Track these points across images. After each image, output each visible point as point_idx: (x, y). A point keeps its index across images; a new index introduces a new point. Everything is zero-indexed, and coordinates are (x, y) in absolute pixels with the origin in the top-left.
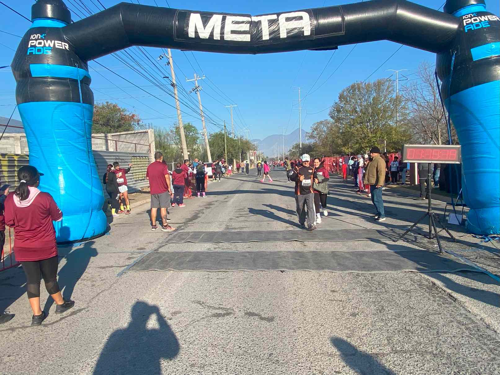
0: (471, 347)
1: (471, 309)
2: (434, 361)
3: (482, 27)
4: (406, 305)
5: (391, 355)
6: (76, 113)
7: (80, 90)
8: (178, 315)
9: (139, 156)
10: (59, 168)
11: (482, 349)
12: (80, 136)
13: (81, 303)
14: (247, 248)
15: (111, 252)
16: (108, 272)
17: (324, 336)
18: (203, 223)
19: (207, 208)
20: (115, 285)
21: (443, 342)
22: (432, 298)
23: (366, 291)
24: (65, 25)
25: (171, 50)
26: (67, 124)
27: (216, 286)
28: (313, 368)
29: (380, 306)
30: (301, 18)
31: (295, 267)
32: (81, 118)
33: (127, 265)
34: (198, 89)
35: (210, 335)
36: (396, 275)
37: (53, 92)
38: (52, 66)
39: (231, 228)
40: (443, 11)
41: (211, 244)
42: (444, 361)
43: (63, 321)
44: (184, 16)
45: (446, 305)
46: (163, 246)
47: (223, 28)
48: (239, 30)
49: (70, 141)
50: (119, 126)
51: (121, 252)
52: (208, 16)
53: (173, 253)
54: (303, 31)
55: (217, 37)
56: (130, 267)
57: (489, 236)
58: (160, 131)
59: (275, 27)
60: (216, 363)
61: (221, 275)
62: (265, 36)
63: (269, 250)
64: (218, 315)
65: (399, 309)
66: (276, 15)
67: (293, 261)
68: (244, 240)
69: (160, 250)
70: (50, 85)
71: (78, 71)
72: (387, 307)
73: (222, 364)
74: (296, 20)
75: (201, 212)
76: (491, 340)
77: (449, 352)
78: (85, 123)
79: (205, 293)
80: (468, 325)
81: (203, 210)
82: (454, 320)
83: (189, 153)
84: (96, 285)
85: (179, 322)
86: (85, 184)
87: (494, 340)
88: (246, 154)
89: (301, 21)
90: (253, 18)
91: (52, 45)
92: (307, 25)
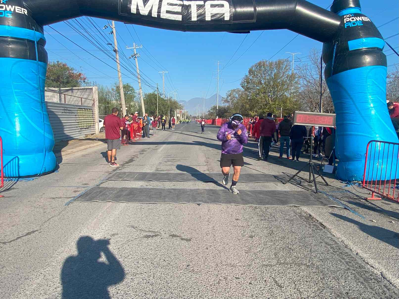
0: (333, 260)
1: (335, 234)
2: (307, 270)
3: (357, 25)
4: (290, 230)
5: (277, 265)
6: (32, 69)
7: (36, 49)
8: (116, 236)
9: (84, 109)
10: (16, 115)
11: (341, 262)
12: (35, 89)
13: (35, 226)
14: (172, 186)
15: (59, 186)
16: (57, 202)
17: (229, 252)
18: (137, 165)
19: (140, 153)
20: (63, 212)
21: (314, 257)
22: (308, 225)
23: (261, 220)
25: (114, 22)
26: (24, 78)
27: (147, 214)
28: (220, 275)
29: (271, 230)
30: (222, 6)
31: (209, 201)
32: (37, 74)
33: (74, 197)
34: (136, 56)
35: (141, 251)
36: (283, 209)
37: (12, 49)
38: (12, 27)
39: (160, 170)
40: (330, 11)
41: (143, 182)
42: (314, 270)
43: (19, 240)
45: (318, 231)
46: (104, 182)
47: (160, 8)
48: (173, 10)
49: (26, 93)
50: (68, 83)
51: (68, 187)
53: (112, 188)
54: (224, 17)
55: (155, 14)
56: (76, 199)
57: (352, 182)
58: (103, 89)
59: (202, 11)
60: (145, 272)
61: (151, 206)
62: (193, 17)
63: (190, 188)
64: (148, 237)
65: (285, 233)
66: (203, 1)
67: (207, 197)
68: (170, 180)
69: (102, 186)
70: (10, 44)
71: (35, 33)
72: (276, 231)
73: (150, 272)
74: (218, 7)
75: (136, 156)
76: (347, 256)
77: (318, 264)
78: (40, 78)
79: (138, 219)
80: (332, 245)
81: (137, 155)
82: (322, 241)
83: (127, 109)
84: (47, 212)
85: (117, 242)
86: (38, 129)
87: (349, 256)
88: (174, 111)
89: (223, 8)
90: (184, 1)
91: (12, 10)
92: (227, 12)
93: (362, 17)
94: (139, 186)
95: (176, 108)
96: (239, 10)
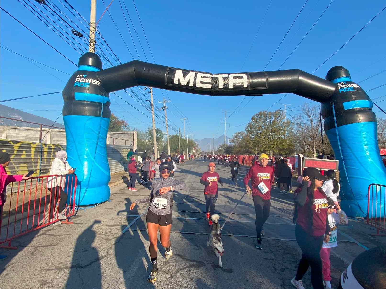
3: (350, 91)
7: (102, 109)
9: (127, 148)
10: (85, 157)
13: (102, 251)
20: (122, 239)
24: (99, 70)
26: (94, 130)
34: (165, 108)
37: (88, 110)
38: (89, 94)
40: (326, 79)
44: (172, 71)
47: (195, 79)
48: (205, 81)
50: (114, 128)
52: (187, 72)
54: (243, 85)
55: (191, 84)
56: (130, 227)
57: (355, 218)
59: (226, 81)
62: (220, 86)
64: (194, 266)
66: (227, 75)
70: (86, 105)
71: (104, 98)
74: (239, 78)
84: (110, 239)
88: (191, 149)
89: (242, 79)
90: (213, 75)
91: (90, 82)
92: (245, 82)
93: (353, 85)
94: (176, 216)
95: (193, 146)
96: (255, 80)
